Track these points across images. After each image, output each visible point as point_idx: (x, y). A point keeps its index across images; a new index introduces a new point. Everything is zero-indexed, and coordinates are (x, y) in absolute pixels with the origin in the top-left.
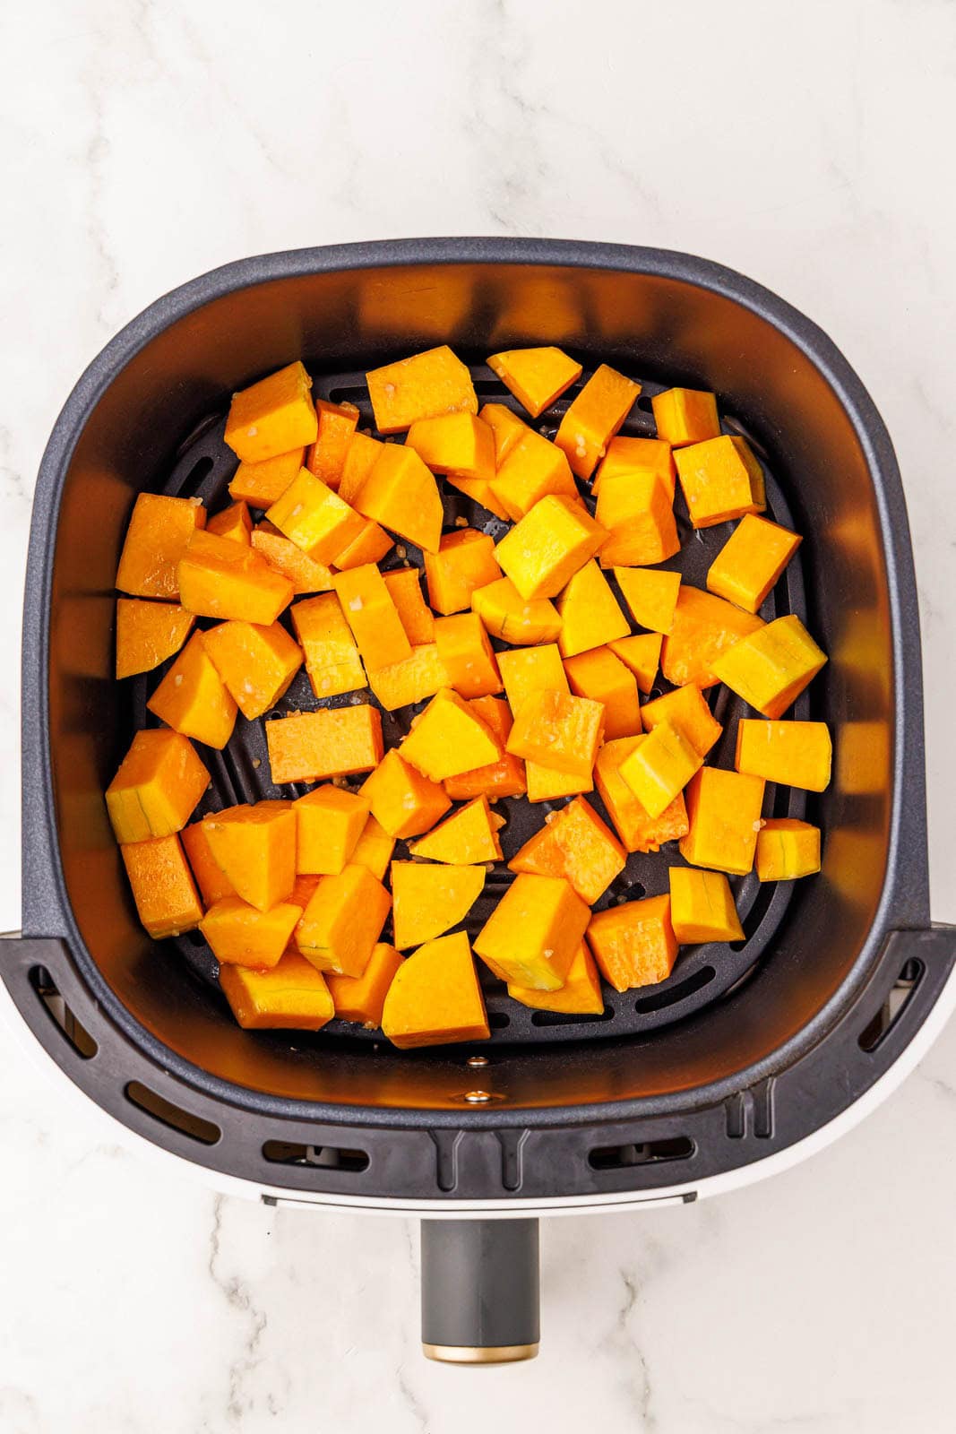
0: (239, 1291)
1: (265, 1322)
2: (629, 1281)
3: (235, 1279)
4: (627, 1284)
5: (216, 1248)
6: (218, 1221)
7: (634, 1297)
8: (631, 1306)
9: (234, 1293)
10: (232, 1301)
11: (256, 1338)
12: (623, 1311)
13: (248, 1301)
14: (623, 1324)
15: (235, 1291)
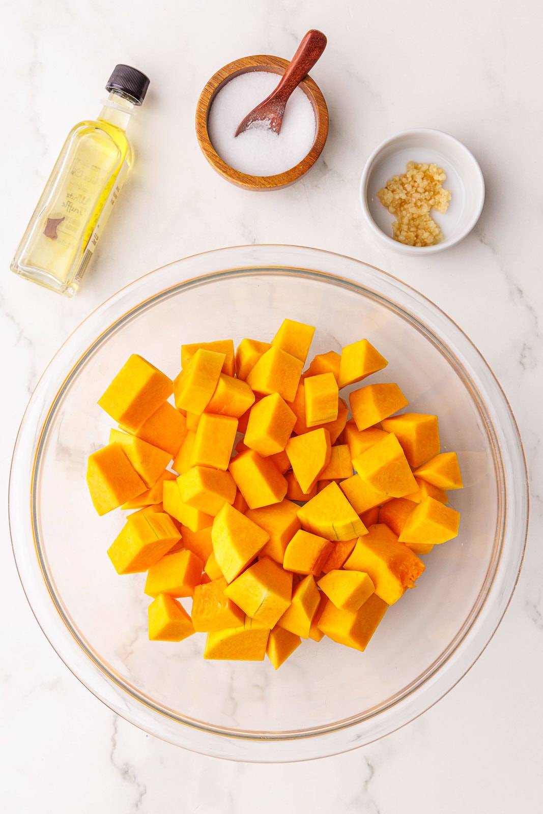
0: (129, 771)
1: (146, 790)
2: (370, 763)
3: (126, 764)
4: (369, 765)
5: (115, 745)
6: (116, 729)
7: (373, 773)
8: (371, 778)
9: (126, 773)
10: (124, 778)
11: (140, 801)
12: (366, 782)
13: (135, 778)
14: (366, 789)
15: (126, 772)
